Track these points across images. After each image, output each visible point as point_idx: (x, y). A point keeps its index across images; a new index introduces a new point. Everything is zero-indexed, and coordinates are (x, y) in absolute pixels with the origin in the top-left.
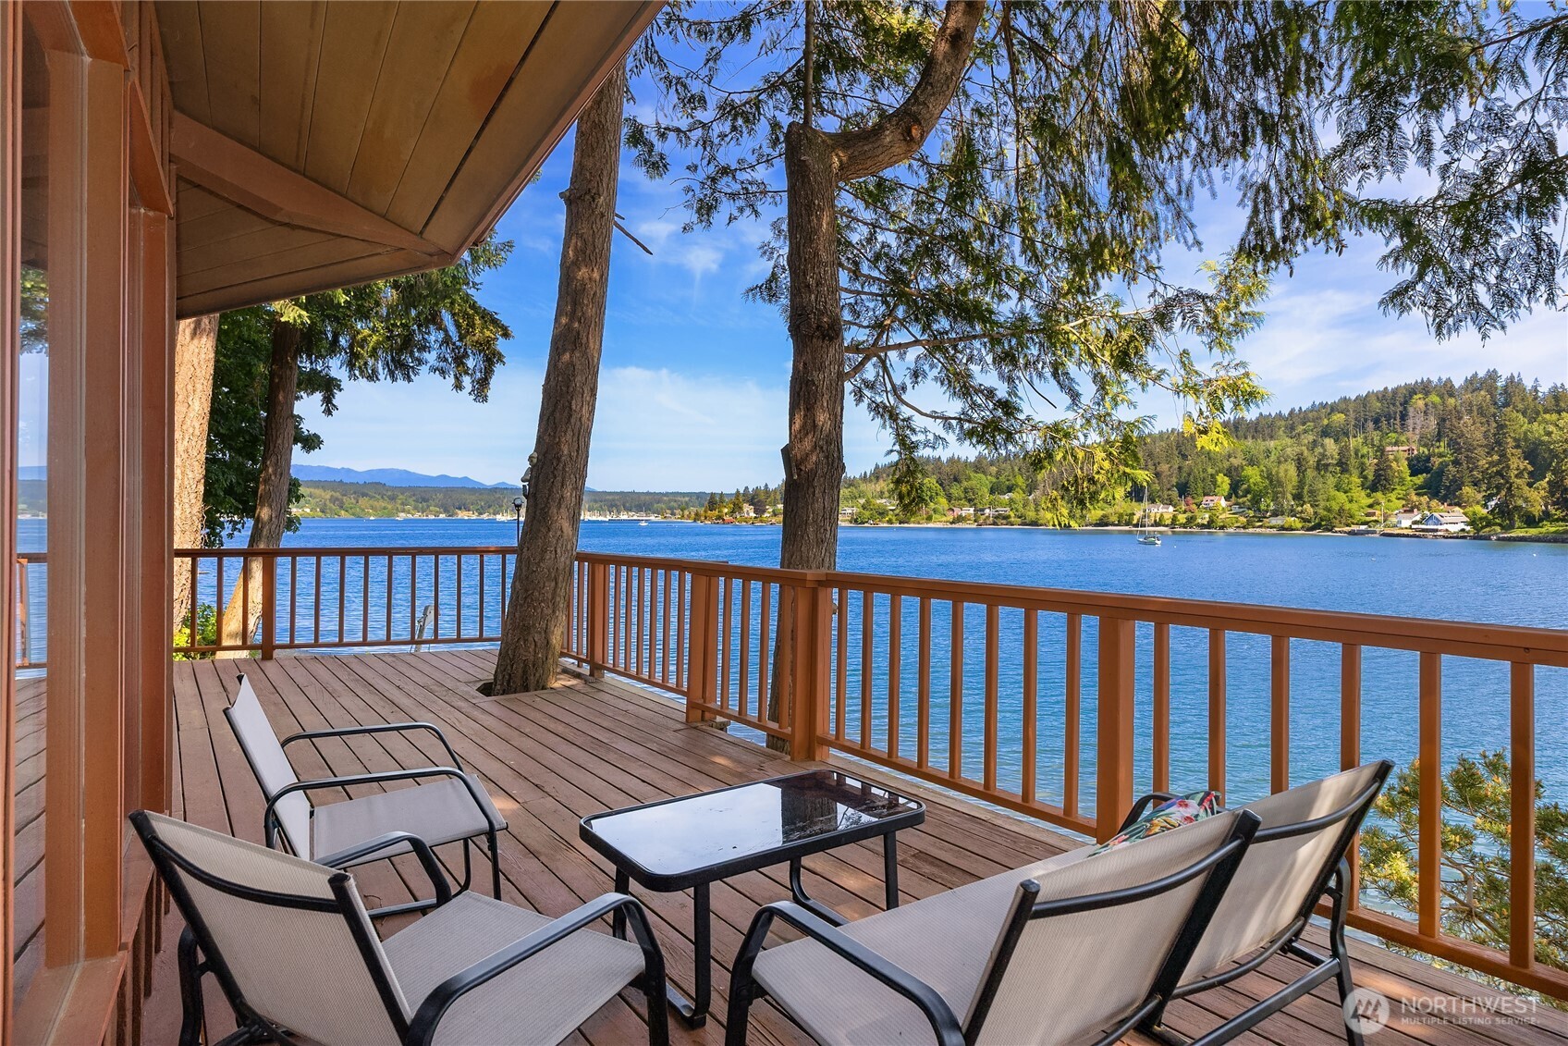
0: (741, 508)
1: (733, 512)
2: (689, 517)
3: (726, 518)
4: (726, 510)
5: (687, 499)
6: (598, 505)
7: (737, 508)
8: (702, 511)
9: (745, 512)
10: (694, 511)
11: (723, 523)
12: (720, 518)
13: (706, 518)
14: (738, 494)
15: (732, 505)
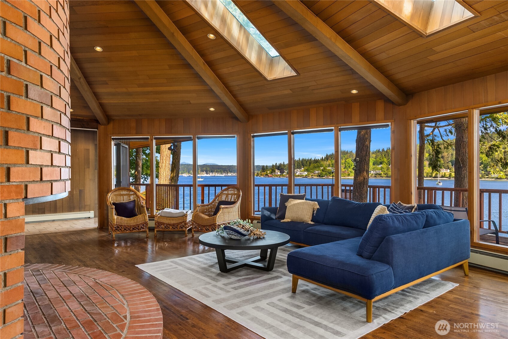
0: (275, 171)
1: (272, 173)
3: (269, 175)
4: (269, 172)
6: (219, 170)
7: (273, 171)
8: (259, 172)
9: (276, 172)
10: (256, 172)
11: (268, 177)
12: (267, 175)
13: (261, 175)
14: (273, 166)
15: (271, 170)
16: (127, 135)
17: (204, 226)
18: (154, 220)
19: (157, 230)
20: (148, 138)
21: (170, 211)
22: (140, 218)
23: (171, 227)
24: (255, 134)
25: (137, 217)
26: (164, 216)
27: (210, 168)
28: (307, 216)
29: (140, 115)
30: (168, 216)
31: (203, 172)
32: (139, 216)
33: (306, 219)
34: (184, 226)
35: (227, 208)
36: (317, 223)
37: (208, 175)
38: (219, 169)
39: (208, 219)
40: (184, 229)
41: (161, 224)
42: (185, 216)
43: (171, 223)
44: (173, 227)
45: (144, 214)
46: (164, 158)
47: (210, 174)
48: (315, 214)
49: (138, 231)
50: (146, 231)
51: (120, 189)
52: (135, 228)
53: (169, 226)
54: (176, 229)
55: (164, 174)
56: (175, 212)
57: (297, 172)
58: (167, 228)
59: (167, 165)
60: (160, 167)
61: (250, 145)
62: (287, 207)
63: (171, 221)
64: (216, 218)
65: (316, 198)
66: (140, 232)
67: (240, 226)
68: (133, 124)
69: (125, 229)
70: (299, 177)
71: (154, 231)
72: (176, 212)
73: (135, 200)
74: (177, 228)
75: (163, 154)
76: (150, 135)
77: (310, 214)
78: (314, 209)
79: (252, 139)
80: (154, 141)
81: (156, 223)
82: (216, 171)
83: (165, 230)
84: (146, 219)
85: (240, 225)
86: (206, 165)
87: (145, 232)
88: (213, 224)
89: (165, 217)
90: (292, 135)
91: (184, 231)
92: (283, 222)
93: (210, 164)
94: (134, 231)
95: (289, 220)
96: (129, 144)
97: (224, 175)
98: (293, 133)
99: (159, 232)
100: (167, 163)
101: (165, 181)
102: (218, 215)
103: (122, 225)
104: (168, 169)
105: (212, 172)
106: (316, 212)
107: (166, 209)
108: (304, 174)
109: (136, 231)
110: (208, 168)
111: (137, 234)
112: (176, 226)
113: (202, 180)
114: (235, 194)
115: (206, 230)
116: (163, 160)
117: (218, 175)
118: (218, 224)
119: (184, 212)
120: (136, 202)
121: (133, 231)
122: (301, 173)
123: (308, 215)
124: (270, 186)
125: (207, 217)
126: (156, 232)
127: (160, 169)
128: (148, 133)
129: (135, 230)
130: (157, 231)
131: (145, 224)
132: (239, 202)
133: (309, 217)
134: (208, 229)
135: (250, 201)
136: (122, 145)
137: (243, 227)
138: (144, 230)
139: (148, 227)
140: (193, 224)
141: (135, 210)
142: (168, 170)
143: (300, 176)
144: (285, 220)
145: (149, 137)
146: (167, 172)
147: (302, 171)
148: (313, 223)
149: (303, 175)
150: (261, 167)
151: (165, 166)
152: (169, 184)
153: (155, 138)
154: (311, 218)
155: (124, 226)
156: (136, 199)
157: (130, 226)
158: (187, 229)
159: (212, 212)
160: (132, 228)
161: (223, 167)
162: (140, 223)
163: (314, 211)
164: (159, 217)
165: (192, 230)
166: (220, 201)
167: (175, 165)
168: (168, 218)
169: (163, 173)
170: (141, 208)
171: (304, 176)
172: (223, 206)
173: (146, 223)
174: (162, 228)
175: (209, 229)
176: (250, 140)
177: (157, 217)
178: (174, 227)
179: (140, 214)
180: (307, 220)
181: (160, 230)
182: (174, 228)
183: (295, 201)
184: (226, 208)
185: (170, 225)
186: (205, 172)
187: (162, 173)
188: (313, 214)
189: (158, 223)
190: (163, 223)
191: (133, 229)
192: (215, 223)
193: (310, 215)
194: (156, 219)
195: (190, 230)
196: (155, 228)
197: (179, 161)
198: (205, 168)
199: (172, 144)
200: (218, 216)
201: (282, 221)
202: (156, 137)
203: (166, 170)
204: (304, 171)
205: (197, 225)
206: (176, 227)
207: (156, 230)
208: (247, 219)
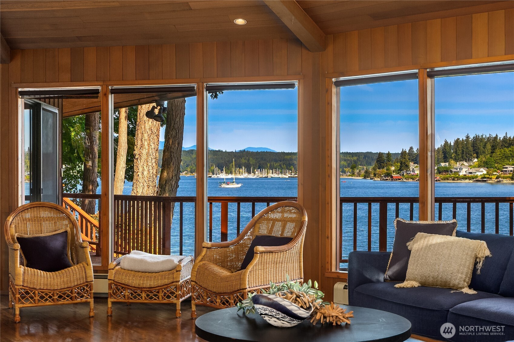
0: (407, 166)
1: (400, 170)
2: (359, 175)
3: (394, 175)
4: (393, 168)
5: (355, 158)
6: (278, 164)
7: (403, 166)
8: (370, 169)
9: (411, 169)
10: (363, 169)
11: (392, 180)
12: (388, 175)
13: (375, 175)
14: (403, 153)
15: (399, 164)
16: (52, 84)
17: (220, 294)
18: (105, 277)
19: (113, 300)
20: (96, 92)
21: (143, 258)
22: (74, 272)
23: (144, 295)
24: (342, 78)
25: (69, 271)
26: (130, 269)
27: (257, 159)
28: (460, 275)
29: (79, 38)
30: (137, 268)
31: (240, 167)
32: (72, 267)
33: (457, 281)
34: (172, 293)
35: (272, 252)
36: (482, 293)
37: (251, 176)
38: (276, 161)
39: (227, 277)
40: (173, 300)
41: (123, 288)
42: (176, 269)
43: (144, 286)
44: (148, 295)
45: (84, 263)
46: (146, 135)
47: (257, 173)
48: (479, 271)
49: (70, 302)
50: (89, 302)
51: (34, 207)
52: (64, 294)
53: (139, 292)
54: (155, 299)
55: (145, 173)
56: (153, 260)
57: (461, 169)
58: (135, 297)
59: (150, 152)
60: (137, 157)
61: (328, 104)
62: (410, 251)
63: (143, 280)
64: (245, 275)
65: (480, 232)
66: (76, 304)
67: (289, 295)
68: (65, 60)
69: (42, 297)
70: (467, 181)
71: (107, 302)
72: (156, 260)
73: (66, 232)
74: (158, 298)
75: (143, 127)
76: (102, 83)
77: (466, 269)
78: (476, 258)
79: (334, 90)
80: (111, 99)
81: (110, 285)
82: (269, 165)
83: (131, 301)
84: (88, 275)
85: (292, 293)
86: (247, 151)
87: (87, 304)
88: (238, 290)
89: (132, 271)
90: (429, 81)
91: (174, 305)
92: (400, 288)
93: (255, 151)
94: (62, 302)
95: (416, 284)
96: (60, 106)
97: (287, 176)
98: (431, 75)
99: (119, 306)
100: (153, 147)
101: (146, 188)
102: (250, 267)
103: (35, 287)
104: (154, 161)
105: (261, 167)
106: (483, 265)
107: (135, 253)
108: (479, 174)
109: (65, 302)
110: (251, 159)
111: (69, 309)
112: (155, 293)
113: (239, 185)
114: (292, 220)
115: (224, 304)
116: (143, 140)
117: (276, 175)
118: (249, 289)
119: (173, 261)
120: (70, 237)
121: (60, 303)
122: (471, 171)
123: (462, 273)
124: (383, 202)
125: (225, 273)
126: (110, 305)
127: (135, 161)
128: (97, 80)
129: (64, 299)
130: (113, 303)
131: (87, 286)
132: (300, 239)
133: (464, 276)
134: (227, 302)
135: (328, 237)
136: (44, 106)
137: (296, 298)
138: (84, 300)
139: (94, 293)
140: (193, 288)
141: (67, 255)
142: (154, 164)
143: (470, 178)
144: (406, 284)
145: (99, 88)
146: (151, 168)
147: (474, 167)
148: (474, 292)
149: (477, 177)
150: (376, 157)
151: (148, 154)
152: (155, 195)
153: (113, 92)
154: (468, 280)
155: (40, 289)
156: (69, 229)
157: (54, 290)
158: (181, 300)
159: (239, 261)
160: (57, 294)
161: (286, 157)
162: (76, 284)
163: (476, 264)
164: (117, 271)
165: (193, 302)
166: (257, 236)
167: (171, 152)
168: (137, 274)
169: (144, 170)
170: (80, 249)
171: (479, 178)
172: (260, 248)
173: (89, 285)
174: (124, 296)
175: (230, 301)
176: (328, 92)
177: (114, 271)
178: (151, 295)
179: (77, 264)
180: (459, 284)
181: (120, 300)
182: (151, 298)
183: (431, 238)
184: (270, 252)
185: (142, 289)
186: (245, 167)
187: (141, 169)
188: (475, 270)
189: (116, 285)
190: (127, 285)
191: (60, 297)
192: (242, 287)
193: (467, 273)
194: (111, 275)
195: (187, 303)
196: (110, 296)
197: (180, 144)
198: (245, 159)
199: (154, 104)
200: (250, 272)
201: (397, 286)
202: (115, 87)
203: (150, 164)
204: (479, 166)
205: (202, 290)
206: (155, 295)
207: (110, 300)
208: (310, 281)
